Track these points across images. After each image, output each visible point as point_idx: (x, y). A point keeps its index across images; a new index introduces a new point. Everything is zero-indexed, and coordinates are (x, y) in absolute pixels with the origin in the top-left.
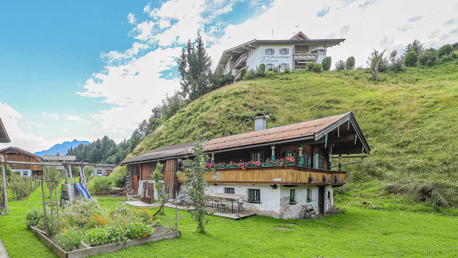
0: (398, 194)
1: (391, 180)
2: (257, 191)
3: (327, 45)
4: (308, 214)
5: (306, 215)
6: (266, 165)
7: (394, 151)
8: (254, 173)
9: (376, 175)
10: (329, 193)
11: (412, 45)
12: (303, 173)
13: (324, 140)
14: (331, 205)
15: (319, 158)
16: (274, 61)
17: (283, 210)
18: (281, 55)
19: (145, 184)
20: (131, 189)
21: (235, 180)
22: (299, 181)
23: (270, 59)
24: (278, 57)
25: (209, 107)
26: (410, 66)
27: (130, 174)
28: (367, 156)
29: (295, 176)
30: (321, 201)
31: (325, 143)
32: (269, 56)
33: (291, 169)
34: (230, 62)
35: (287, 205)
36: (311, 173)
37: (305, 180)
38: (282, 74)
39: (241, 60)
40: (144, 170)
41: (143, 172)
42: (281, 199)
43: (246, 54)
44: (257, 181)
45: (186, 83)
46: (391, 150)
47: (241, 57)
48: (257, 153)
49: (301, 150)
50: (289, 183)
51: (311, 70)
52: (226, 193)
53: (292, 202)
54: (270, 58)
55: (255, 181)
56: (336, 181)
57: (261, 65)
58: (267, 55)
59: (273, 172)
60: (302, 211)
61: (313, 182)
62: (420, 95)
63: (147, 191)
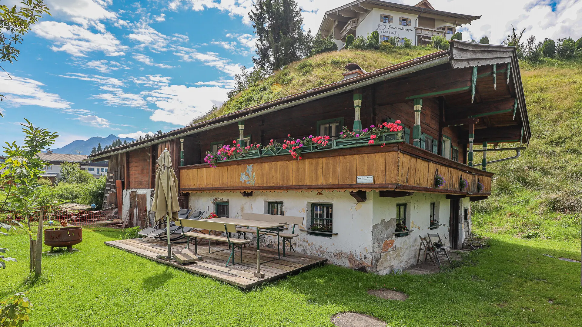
0: (567, 212)
1: (553, 190)
2: (327, 208)
3: (457, 22)
4: (431, 254)
5: (428, 255)
6: (341, 143)
7: (548, 149)
8: (317, 164)
9: (528, 182)
10: (466, 211)
11: (543, 43)
12: (421, 164)
13: (469, 83)
14: (468, 232)
15: (451, 149)
16: (392, 33)
17: (381, 251)
18: (400, 26)
19: (133, 197)
20: (112, 208)
21: (280, 183)
22: (413, 183)
23: (387, 30)
24: (397, 28)
25: (293, 78)
26: (548, 56)
27: (111, 178)
28: (524, 148)
29: (405, 170)
30: (453, 225)
31: (470, 90)
32: (386, 24)
33: (394, 153)
34: (334, 29)
35: (390, 239)
36: (438, 167)
37: (426, 183)
38: (401, 48)
39: (349, 27)
40: (133, 168)
41: (131, 173)
42: (374, 227)
43: (356, 20)
44: (324, 182)
45: (264, 45)
46: (543, 149)
47: (349, 24)
48: (329, 123)
49: (418, 111)
50: (390, 186)
51: (437, 47)
52: (269, 214)
53: (401, 230)
54: (387, 27)
55: (320, 183)
56: (479, 188)
57: (374, 33)
58: (382, 23)
59: (356, 160)
60: (420, 249)
61: (441, 187)
62: (571, 80)
63: (135, 211)
